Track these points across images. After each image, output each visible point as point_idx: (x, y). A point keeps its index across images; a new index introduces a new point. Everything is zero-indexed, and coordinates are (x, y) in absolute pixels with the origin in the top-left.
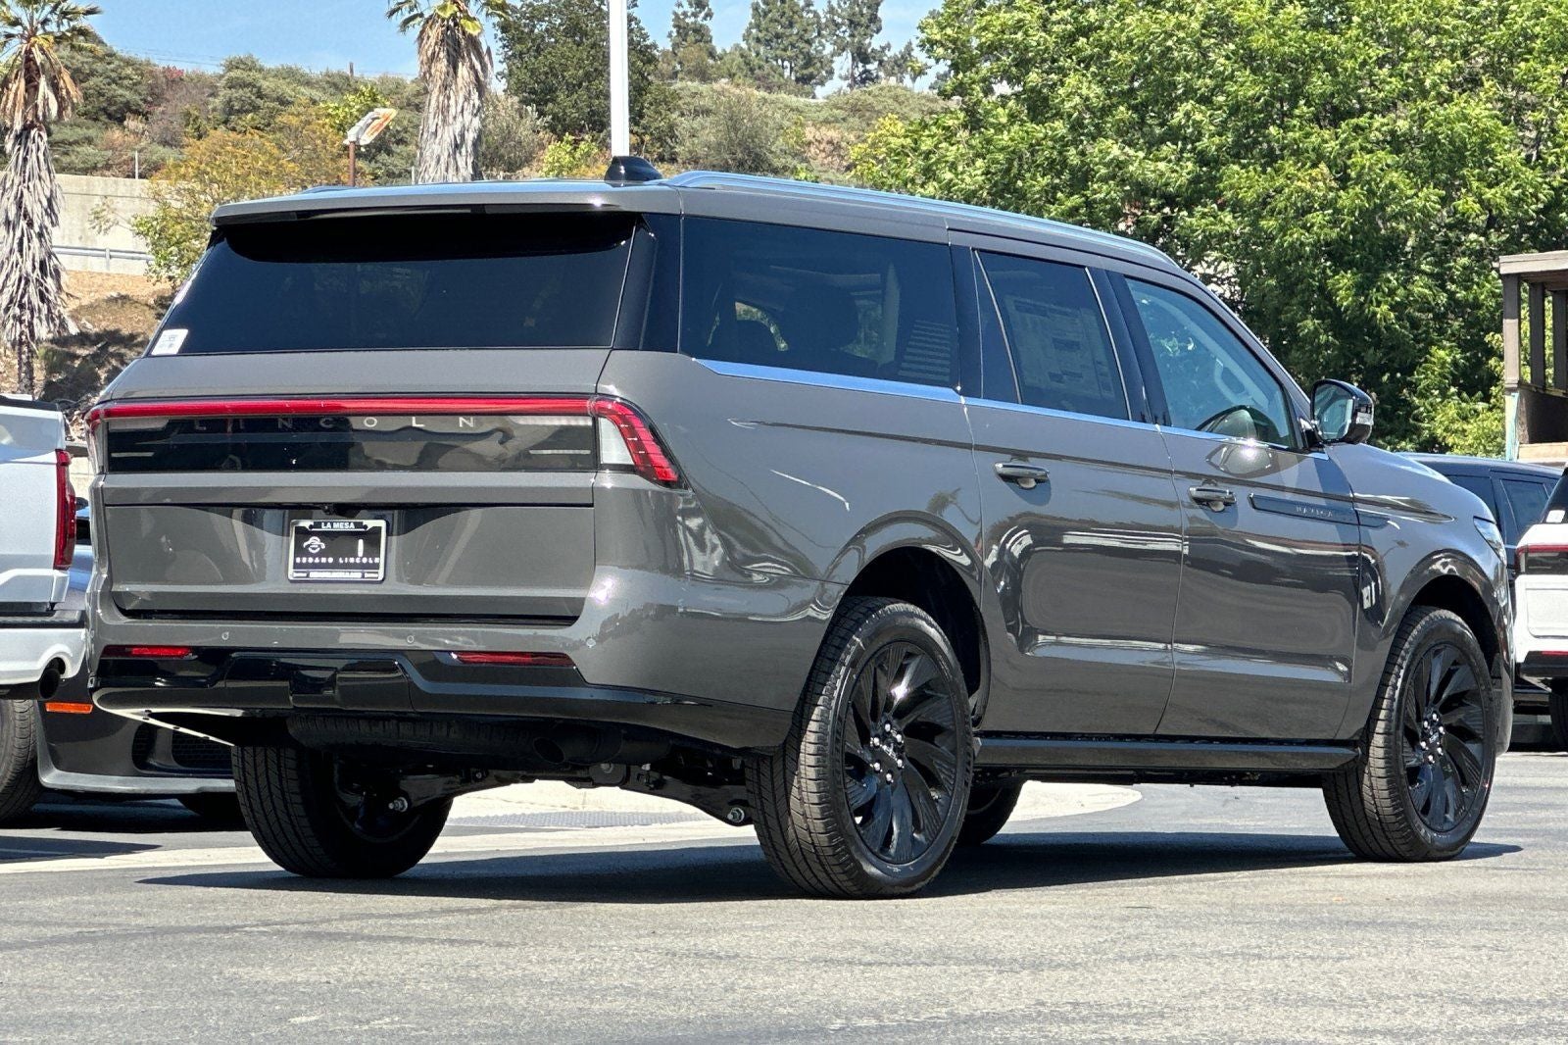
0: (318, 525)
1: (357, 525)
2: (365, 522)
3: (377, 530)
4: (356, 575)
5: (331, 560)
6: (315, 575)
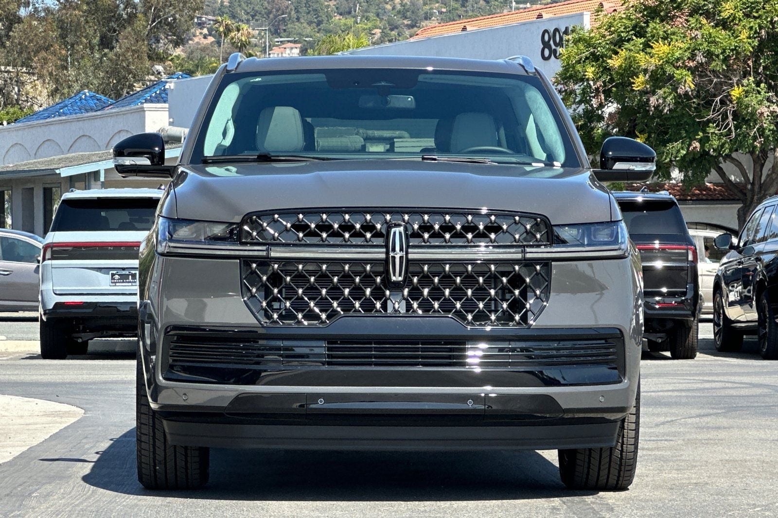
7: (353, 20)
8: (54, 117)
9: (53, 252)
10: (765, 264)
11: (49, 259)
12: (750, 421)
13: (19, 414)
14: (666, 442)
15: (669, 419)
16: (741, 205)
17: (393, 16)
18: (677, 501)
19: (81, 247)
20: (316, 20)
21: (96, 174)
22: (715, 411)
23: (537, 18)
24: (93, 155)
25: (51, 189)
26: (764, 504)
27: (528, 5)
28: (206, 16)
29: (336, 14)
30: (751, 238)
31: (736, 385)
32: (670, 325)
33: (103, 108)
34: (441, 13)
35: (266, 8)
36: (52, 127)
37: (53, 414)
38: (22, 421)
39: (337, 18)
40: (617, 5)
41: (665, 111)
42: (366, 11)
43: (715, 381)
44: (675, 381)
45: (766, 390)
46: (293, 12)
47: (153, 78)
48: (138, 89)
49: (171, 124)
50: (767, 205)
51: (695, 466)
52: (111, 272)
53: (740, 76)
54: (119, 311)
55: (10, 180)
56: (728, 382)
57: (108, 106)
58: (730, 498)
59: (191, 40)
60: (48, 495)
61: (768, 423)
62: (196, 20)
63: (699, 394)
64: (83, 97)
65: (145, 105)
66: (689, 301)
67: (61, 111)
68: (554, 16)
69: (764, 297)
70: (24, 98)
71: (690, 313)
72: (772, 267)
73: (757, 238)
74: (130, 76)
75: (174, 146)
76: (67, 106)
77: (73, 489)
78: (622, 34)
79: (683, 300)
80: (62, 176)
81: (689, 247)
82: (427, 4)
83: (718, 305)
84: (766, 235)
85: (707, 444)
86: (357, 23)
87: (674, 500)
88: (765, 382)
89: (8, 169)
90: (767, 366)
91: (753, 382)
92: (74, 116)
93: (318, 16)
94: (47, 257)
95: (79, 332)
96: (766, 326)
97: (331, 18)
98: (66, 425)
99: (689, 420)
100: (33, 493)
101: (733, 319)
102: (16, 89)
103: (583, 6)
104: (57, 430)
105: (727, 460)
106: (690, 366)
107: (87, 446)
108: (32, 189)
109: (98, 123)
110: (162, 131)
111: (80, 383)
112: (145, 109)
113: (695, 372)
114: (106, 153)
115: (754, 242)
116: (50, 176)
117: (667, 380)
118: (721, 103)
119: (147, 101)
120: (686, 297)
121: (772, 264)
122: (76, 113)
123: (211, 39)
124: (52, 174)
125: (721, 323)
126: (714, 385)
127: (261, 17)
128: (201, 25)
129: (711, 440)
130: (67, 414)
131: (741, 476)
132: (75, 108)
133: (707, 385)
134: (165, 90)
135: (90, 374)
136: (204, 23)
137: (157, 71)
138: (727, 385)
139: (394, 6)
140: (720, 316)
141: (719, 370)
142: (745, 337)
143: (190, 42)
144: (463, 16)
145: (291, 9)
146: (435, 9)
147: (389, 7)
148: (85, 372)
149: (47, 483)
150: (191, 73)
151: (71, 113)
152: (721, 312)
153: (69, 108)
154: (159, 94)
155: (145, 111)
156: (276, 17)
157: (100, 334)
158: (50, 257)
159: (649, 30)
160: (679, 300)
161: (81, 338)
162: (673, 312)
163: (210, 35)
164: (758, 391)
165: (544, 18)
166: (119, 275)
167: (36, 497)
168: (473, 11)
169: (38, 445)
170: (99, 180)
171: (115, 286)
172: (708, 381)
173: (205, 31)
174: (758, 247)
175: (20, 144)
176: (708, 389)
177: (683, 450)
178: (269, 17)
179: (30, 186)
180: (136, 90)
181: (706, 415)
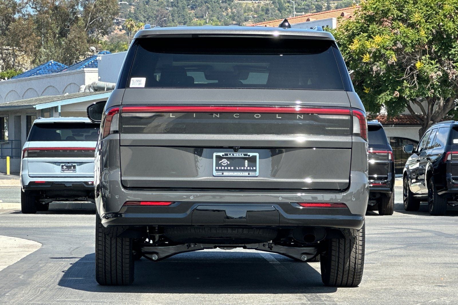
0: (226, 155)
1: (245, 155)
2: (249, 154)
3: (255, 157)
4: (246, 174)
5: (232, 168)
6: (226, 174)
7: (204, 21)
8: (34, 75)
9: (29, 153)
10: (432, 161)
11: (26, 157)
12: (420, 252)
13: (5, 246)
14: (371, 264)
15: (374, 251)
16: (421, 127)
17: (227, 19)
18: (373, 299)
19: (44, 150)
20: (183, 21)
21: (56, 108)
22: (400, 246)
23: (307, 21)
24: (55, 97)
25: (30, 116)
26: (422, 301)
27: (303, 13)
28: (121, 19)
29: (195, 18)
30: (424, 147)
31: (414, 231)
32: (378, 196)
33: (61, 71)
34: (254, 17)
35: (155, 14)
36: (32, 81)
37: (24, 246)
38: (5, 250)
39: (196, 20)
40: (352, 14)
41: (381, 74)
42: (212, 16)
43: (402, 228)
44: (380, 228)
45: (430, 234)
46: (170, 17)
47: (90, 53)
48: (82, 60)
49: (100, 80)
50: (433, 128)
51: (386, 279)
52: (61, 165)
53: (421, 55)
54: (65, 186)
55: (8, 111)
56: (409, 229)
57: (64, 70)
58: (404, 297)
59: (113, 32)
60: (15, 295)
61: (430, 253)
62: (115, 21)
63: (392, 236)
64: (50, 64)
65: (85, 69)
66: (389, 182)
67: (38, 72)
68: (316, 20)
69: (431, 180)
70: (17, 64)
71: (389, 189)
72: (436, 163)
73: (428, 147)
74: (77, 52)
75: (100, 92)
76: (41, 69)
77: (30, 291)
78: (355, 31)
79: (385, 182)
80: (37, 109)
81: (389, 152)
82: (246, 12)
83: (406, 184)
84: (433, 145)
85: (394, 265)
86: (207, 23)
87: (371, 299)
88: (430, 229)
89: (7, 105)
90: (432, 219)
91: (424, 229)
92: (45, 75)
93: (184, 19)
94: (25, 156)
95: (43, 198)
96: (432, 197)
97: (192, 20)
98: (30, 253)
99: (385, 251)
100: (6, 293)
101: (414, 193)
102: (13, 60)
103: (333, 14)
104: (25, 256)
105: (404, 275)
106: (389, 219)
107: (41, 265)
108: (20, 116)
109: (58, 79)
110: (94, 84)
111: (41, 228)
112: (85, 71)
113: (391, 223)
114: (62, 96)
115: (426, 149)
116: (30, 109)
117: (375, 228)
118: (410, 70)
119: (86, 67)
120: (387, 180)
121: (436, 162)
122: (46, 73)
123: (124, 32)
124: (31, 108)
125: (408, 195)
126: (401, 231)
127: (152, 19)
128: (118, 24)
129: (396, 263)
130: (32, 246)
131: (411, 284)
132: (46, 70)
133: (397, 231)
134: (96, 60)
135: (48, 223)
136: (120, 22)
137: (92, 50)
138: (409, 231)
139: (228, 13)
140: (407, 191)
141: (405, 222)
142: (421, 202)
143: (112, 33)
144: (266, 19)
145: (169, 15)
146: (251, 15)
147: (224, 14)
148: (45, 221)
149: (15, 287)
150: (112, 51)
151: (43, 73)
152: (408, 188)
153: (42, 70)
154: (94, 62)
155: (85, 72)
156: (160, 19)
157: (55, 199)
158: (27, 156)
159: (370, 28)
160: (383, 182)
161: (44, 202)
162: (380, 189)
163: (123, 29)
164: (426, 234)
165: (310, 21)
166: (66, 166)
167: (8, 296)
168: (272, 17)
169: (13, 265)
170: (58, 111)
171: (64, 172)
172: (398, 228)
173: (121, 27)
174: (428, 152)
175: (14, 91)
176: (398, 233)
177: (380, 269)
178: (156, 19)
179: (18, 114)
180: (80, 60)
181: (395, 248)
